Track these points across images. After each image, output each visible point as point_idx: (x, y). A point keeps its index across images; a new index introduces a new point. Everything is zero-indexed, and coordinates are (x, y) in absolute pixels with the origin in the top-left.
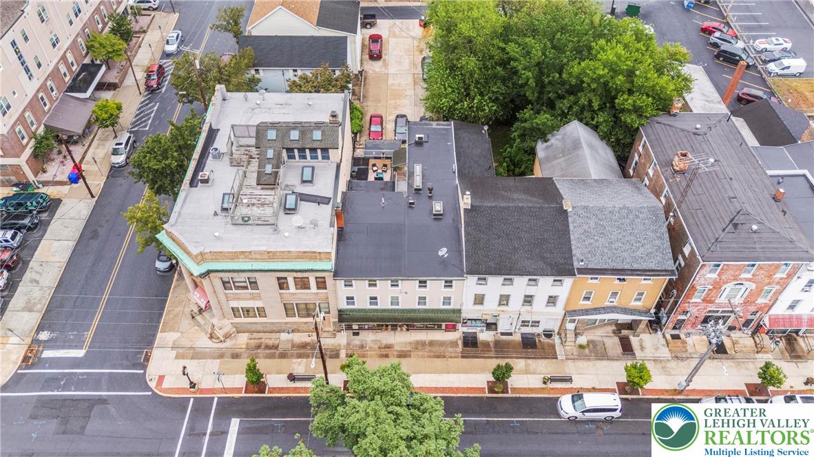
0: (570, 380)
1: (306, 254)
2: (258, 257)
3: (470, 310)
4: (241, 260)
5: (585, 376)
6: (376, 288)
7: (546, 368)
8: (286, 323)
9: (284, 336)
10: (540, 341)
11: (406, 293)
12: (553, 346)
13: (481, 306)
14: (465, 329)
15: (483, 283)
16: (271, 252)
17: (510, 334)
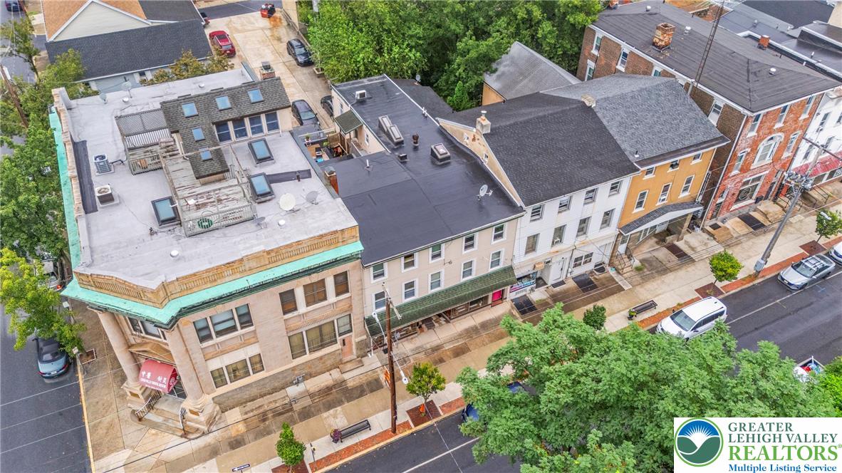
0: (652, 305)
1: (324, 239)
2: (253, 264)
3: (523, 263)
4: (227, 279)
5: (663, 296)
6: (413, 268)
7: (621, 303)
8: (293, 369)
9: (292, 391)
10: (596, 279)
11: (450, 263)
12: (612, 280)
13: (534, 253)
14: (513, 295)
15: (538, 217)
16: (272, 250)
17: (562, 283)
